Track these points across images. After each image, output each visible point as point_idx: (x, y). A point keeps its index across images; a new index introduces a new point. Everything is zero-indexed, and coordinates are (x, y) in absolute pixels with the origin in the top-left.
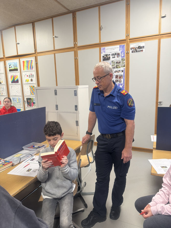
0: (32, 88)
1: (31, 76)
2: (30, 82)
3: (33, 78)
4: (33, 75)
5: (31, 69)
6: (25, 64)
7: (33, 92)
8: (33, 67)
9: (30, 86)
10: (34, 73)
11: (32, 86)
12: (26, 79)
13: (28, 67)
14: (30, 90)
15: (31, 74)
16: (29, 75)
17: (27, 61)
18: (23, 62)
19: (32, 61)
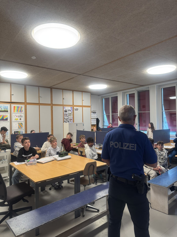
0: (20, 124)
1: (20, 116)
2: (19, 120)
3: (21, 118)
4: (22, 116)
5: (20, 112)
6: (16, 108)
7: (20, 127)
8: (22, 111)
9: (18, 123)
10: (23, 115)
11: (20, 123)
12: (15, 118)
13: (18, 110)
14: (18, 125)
15: (21, 115)
16: (19, 116)
17: (17, 107)
18: (14, 107)
19: (22, 107)
